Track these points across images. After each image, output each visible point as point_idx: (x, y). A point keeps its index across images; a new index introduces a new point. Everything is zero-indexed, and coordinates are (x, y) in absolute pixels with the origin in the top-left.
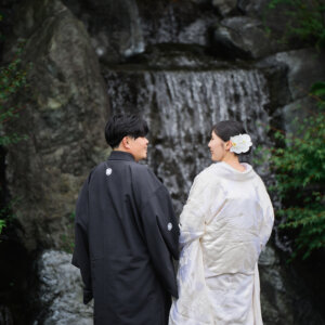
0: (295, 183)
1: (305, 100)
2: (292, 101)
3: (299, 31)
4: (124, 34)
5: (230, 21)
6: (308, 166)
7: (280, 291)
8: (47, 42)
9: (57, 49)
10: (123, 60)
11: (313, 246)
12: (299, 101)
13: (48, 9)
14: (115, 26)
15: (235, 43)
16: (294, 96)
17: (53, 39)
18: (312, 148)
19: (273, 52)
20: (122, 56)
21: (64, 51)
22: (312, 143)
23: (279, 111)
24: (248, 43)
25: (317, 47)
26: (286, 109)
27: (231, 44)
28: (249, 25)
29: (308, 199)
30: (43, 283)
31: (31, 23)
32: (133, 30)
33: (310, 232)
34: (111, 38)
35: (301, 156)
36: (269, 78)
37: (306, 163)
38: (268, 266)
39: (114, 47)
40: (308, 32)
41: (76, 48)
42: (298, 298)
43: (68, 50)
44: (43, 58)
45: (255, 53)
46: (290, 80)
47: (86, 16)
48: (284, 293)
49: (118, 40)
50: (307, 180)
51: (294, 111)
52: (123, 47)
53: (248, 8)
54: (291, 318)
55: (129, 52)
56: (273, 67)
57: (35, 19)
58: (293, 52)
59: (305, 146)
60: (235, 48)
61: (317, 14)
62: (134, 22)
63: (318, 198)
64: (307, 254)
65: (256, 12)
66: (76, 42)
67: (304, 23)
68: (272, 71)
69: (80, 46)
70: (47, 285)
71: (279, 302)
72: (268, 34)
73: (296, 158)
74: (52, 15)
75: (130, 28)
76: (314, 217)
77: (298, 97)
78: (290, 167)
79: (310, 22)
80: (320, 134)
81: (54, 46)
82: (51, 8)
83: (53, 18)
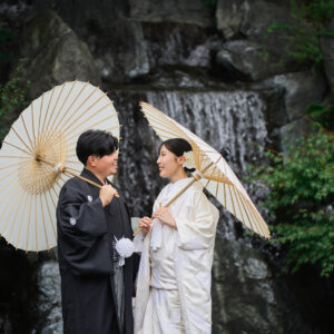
0: (285, 200)
1: (301, 121)
2: (289, 122)
3: (296, 55)
4: (129, 56)
5: (232, 44)
6: (297, 184)
7: (271, 305)
8: (52, 62)
9: (61, 69)
10: (128, 80)
11: (300, 261)
12: (295, 122)
13: (53, 31)
14: (120, 48)
15: (236, 66)
16: (291, 117)
17: (57, 60)
18: (300, 167)
19: (272, 75)
20: (127, 77)
21: (67, 71)
22: (300, 161)
23: (276, 131)
24: (248, 66)
25: (313, 70)
26: (284, 130)
27: (232, 66)
28: (248, 49)
29: (296, 216)
30: (42, 293)
31: (36, 44)
32: (137, 52)
33: (298, 248)
34: (116, 60)
35: (290, 174)
36: (267, 99)
37: (295, 181)
38: (260, 280)
39: (119, 68)
40: (305, 55)
41: (78, 68)
42: (288, 311)
43: (71, 70)
44: (47, 78)
45: (254, 75)
46: (288, 101)
47: (93, 38)
48: (275, 306)
49: (123, 61)
50: (296, 197)
51: (291, 132)
52: (128, 68)
53: (248, 33)
54: (281, 330)
55: (133, 73)
56: (271, 89)
57: (41, 40)
58: (290, 75)
59: (294, 165)
60: (234, 71)
61: (314, 39)
62: (139, 44)
63: (305, 215)
64: (295, 269)
65: (256, 36)
66: (79, 63)
67: (302, 47)
68: (270, 93)
69: (83, 67)
70: (46, 296)
71: (270, 315)
72: (266, 57)
73: (285, 177)
74: (57, 36)
75: (134, 50)
76: (301, 234)
77: (295, 118)
78: (281, 185)
79: (307, 46)
80: (308, 153)
81: (57, 66)
82: (56, 30)
83: (57, 40)
